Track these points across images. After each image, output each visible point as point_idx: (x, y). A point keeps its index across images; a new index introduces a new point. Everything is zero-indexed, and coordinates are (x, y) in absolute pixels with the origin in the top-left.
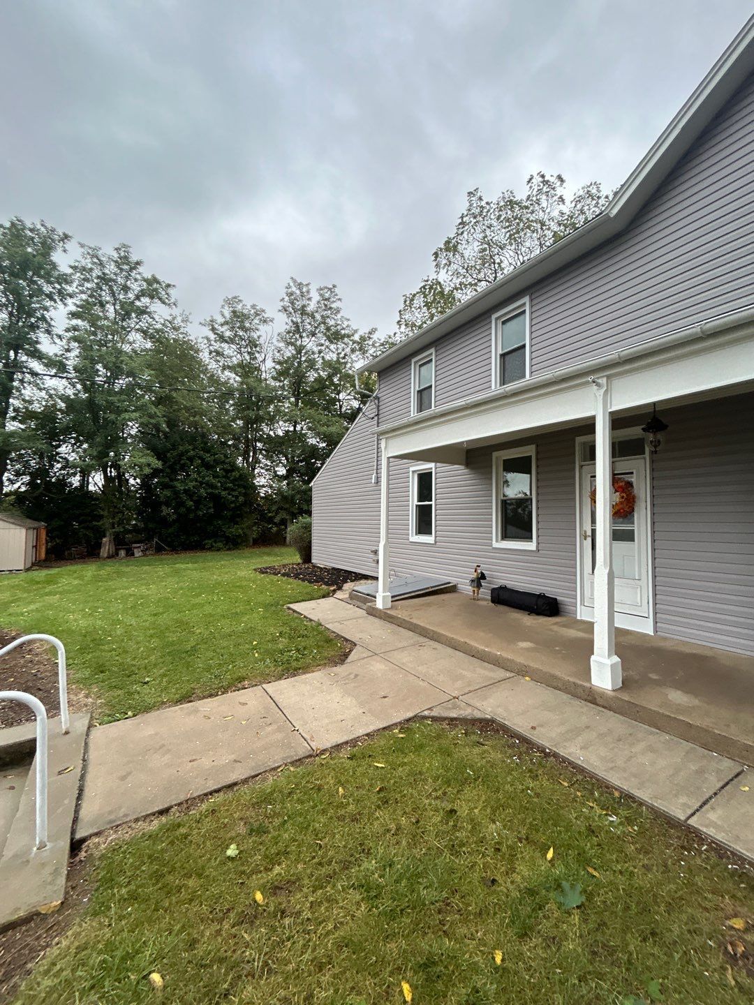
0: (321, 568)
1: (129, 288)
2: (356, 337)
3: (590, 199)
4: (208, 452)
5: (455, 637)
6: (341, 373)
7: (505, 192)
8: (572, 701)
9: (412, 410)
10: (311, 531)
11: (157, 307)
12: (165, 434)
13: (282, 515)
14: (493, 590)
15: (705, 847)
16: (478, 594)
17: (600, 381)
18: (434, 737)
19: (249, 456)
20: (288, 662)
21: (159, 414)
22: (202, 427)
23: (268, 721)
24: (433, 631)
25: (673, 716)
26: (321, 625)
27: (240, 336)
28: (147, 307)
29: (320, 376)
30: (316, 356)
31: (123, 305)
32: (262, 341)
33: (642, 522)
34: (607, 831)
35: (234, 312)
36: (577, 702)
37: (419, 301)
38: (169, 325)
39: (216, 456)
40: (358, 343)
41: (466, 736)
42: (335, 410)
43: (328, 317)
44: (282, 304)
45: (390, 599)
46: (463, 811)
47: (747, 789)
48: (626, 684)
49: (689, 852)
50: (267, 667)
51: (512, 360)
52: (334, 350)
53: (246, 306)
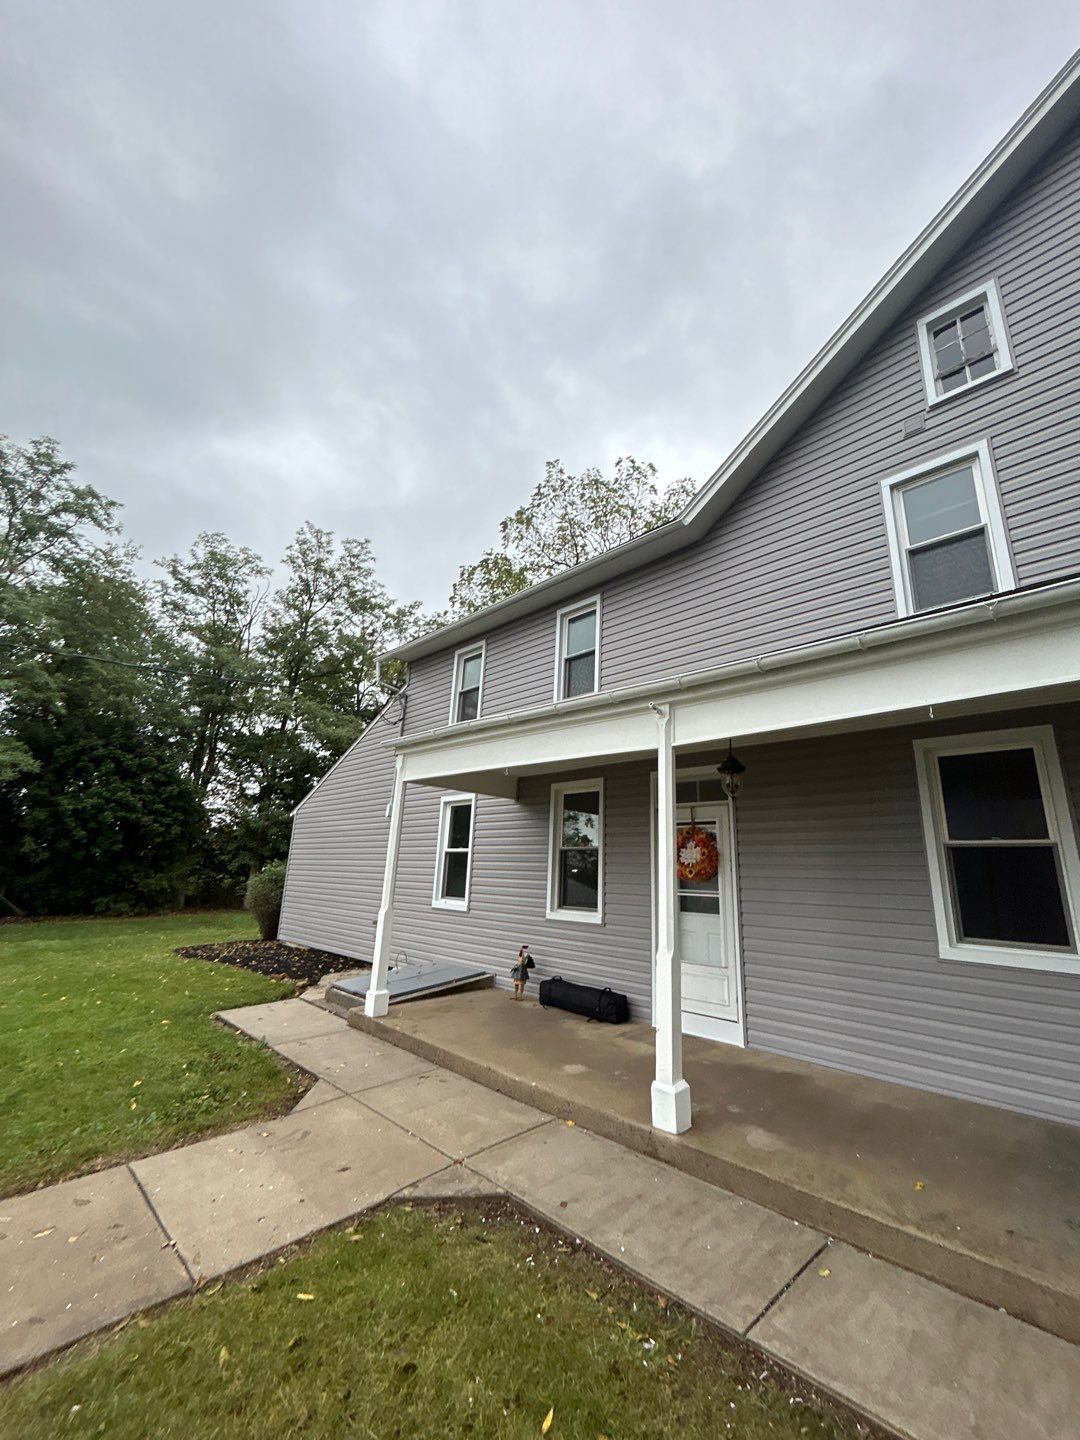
0: (290, 949)
1: (44, 498)
2: (392, 610)
3: (684, 495)
4: (131, 750)
5: (474, 1059)
6: (364, 654)
7: (591, 469)
8: (626, 1156)
9: (450, 718)
10: (283, 887)
11: (85, 530)
12: (58, 716)
13: (245, 858)
14: (543, 984)
15: (765, 1374)
16: (522, 990)
17: (662, 708)
18: (410, 1235)
19: (201, 763)
20: (191, 1116)
21: (54, 686)
22: (128, 713)
23: (122, 1231)
24: (444, 1051)
25: (748, 1168)
26: (266, 1046)
27: (217, 587)
28: (68, 527)
29: (332, 655)
30: (330, 627)
31: (25, 518)
32: (249, 598)
33: (726, 889)
34: (637, 1369)
35: (213, 554)
36: (631, 1157)
37: (478, 576)
38: (103, 557)
39: (144, 759)
40: (394, 618)
41: (462, 1228)
42: (351, 705)
43: (354, 579)
44: (288, 552)
45: (387, 1001)
46: (427, 1366)
47: (827, 1272)
48: (698, 1124)
49: (744, 1386)
50: (149, 1127)
51: (578, 667)
52: (358, 623)
53: (231, 547)
